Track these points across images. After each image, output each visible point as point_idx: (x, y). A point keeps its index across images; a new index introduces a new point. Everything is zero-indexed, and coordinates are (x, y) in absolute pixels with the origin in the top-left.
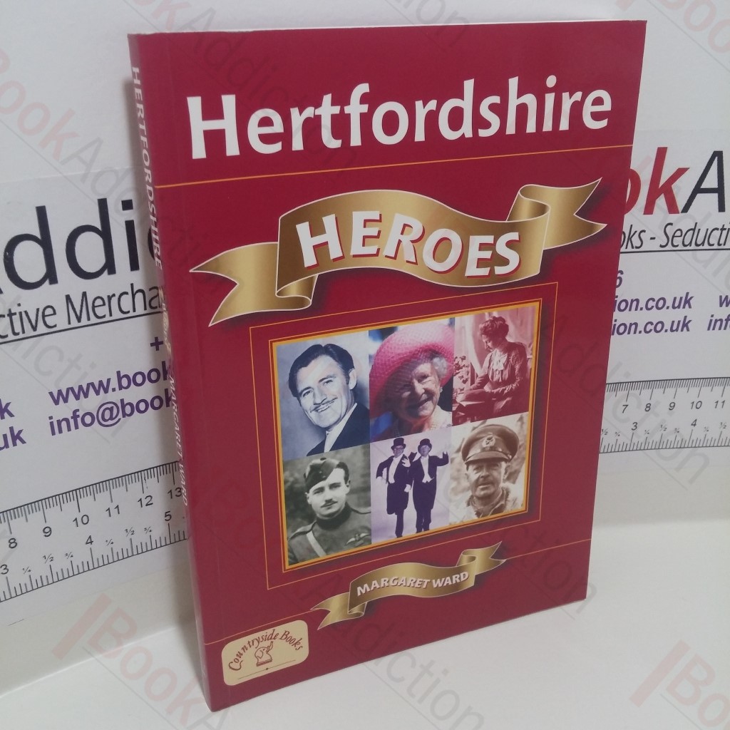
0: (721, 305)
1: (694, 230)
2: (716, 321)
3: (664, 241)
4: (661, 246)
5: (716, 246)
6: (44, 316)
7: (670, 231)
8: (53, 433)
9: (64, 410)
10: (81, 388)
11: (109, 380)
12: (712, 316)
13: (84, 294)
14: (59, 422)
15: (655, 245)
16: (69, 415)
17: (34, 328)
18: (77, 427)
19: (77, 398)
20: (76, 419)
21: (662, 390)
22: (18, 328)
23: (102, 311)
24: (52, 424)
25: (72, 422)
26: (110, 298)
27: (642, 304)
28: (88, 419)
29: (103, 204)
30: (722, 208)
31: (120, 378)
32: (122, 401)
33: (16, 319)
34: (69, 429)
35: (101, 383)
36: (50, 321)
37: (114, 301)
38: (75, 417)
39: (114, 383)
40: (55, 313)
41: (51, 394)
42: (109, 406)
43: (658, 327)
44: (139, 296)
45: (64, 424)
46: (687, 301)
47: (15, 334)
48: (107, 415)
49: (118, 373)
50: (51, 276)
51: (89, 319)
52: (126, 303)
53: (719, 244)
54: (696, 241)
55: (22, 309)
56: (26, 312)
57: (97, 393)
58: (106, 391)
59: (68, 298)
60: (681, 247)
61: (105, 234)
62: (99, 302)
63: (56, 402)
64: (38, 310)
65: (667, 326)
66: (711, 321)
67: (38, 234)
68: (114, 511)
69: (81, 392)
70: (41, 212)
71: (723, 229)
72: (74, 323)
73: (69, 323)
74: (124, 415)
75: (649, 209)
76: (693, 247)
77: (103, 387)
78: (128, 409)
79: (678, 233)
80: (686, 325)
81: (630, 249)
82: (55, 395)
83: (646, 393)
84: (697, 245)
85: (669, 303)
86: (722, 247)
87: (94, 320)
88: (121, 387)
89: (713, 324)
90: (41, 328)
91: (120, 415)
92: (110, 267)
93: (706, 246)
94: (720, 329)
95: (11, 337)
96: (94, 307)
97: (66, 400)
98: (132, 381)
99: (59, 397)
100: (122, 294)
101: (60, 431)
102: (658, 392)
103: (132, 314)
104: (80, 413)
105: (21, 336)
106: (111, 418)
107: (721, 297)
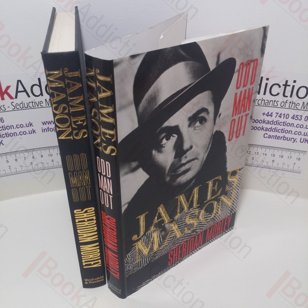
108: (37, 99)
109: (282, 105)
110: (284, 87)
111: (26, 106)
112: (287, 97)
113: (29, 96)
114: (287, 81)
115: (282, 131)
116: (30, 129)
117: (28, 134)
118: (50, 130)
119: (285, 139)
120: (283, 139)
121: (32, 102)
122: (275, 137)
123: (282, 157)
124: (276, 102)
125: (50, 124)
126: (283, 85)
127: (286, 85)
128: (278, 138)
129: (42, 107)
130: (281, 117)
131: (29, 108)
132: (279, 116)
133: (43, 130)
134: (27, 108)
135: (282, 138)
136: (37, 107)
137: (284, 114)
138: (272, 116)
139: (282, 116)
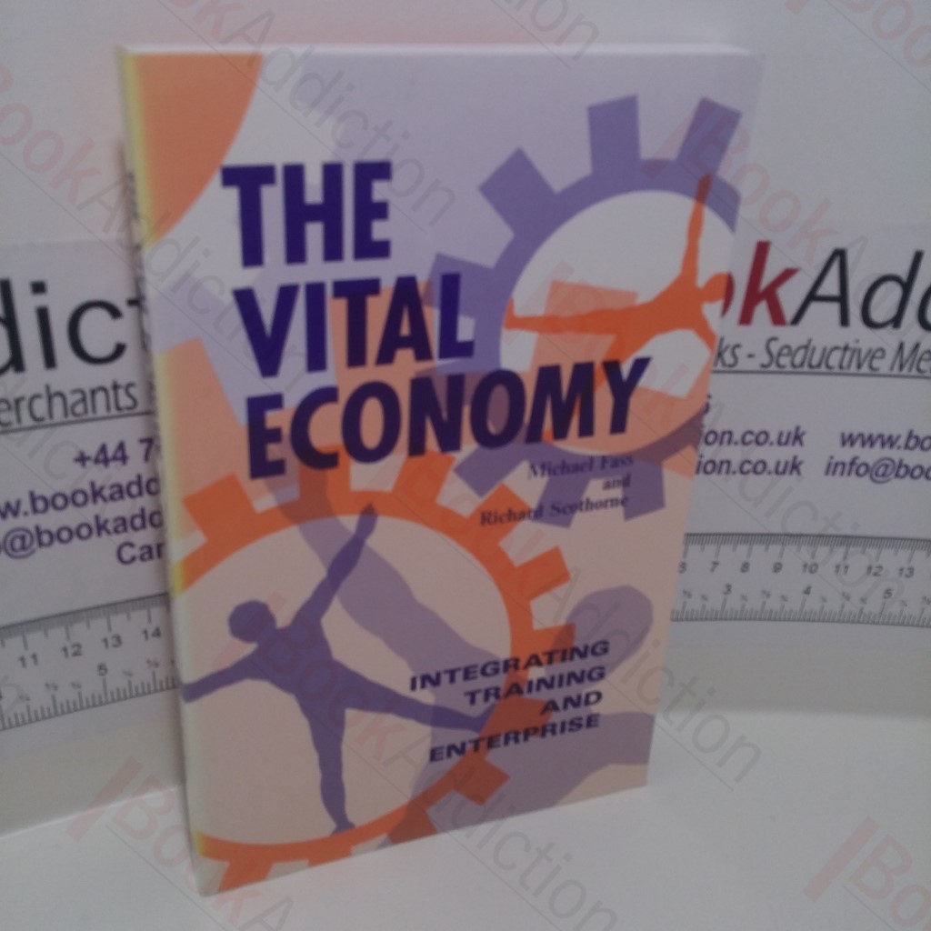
0: (844, 443)
1: (806, 347)
2: (837, 464)
3: (766, 359)
4: (763, 366)
5: (837, 370)
7: (775, 347)
11: (18, 503)
12: (832, 457)
15: (754, 364)
21: (763, 547)
26: (18, 401)
27: (737, 437)
30: (844, 321)
31: (33, 498)
32: (37, 528)
37: (24, 405)
39: (26, 506)
43: (759, 468)
44: (57, 401)
46: (797, 437)
48: (18, 544)
53: (841, 367)
54: (811, 363)
60: (789, 368)
65: (771, 466)
66: (829, 465)
68: (29, 661)
71: (846, 348)
75: (746, 318)
76: (806, 368)
78: (46, 538)
79: (785, 351)
80: (795, 466)
81: (720, 367)
83: (743, 549)
84: (811, 366)
85: (773, 437)
86: (845, 371)
88: (35, 510)
89: (832, 468)
91: (35, 545)
93: (823, 369)
94: (842, 474)
98: (50, 503)
102: (758, 549)
107: (843, 435)
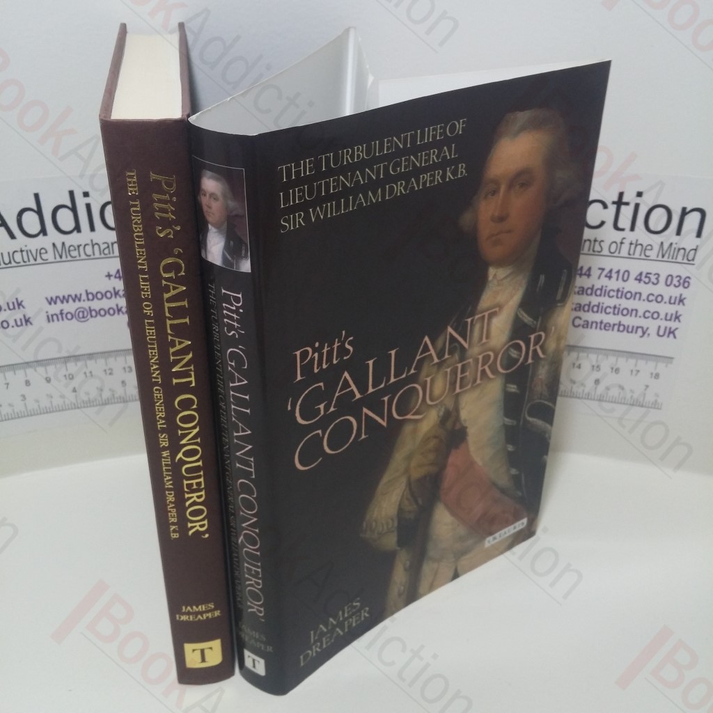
6: (40, 254)
8: (49, 321)
9: (55, 309)
10: (64, 297)
13: (63, 244)
14: (52, 316)
16: (58, 312)
17: (35, 260)
18: (63, 319)
19: (62, 302)
20: (62, 315)
22: (26, 259)
23: (74, 253)
24: (48, 316)
25: (60, 316)
28: (69, 316)
29: (71, 193)
33: (25, 253)
34: (58, 320)
35: (76, 296)
36: (44, 256)
38: (61, 314)
40: (46, 252)
41: (47, 299)
42: (82, 310)
45: (55, 317)
47: (24, 262)
49: (86, 291)
50: (43, 231)
51: (67, 257)
52: (89, 250)
55: (28, 248)
56: (30, 251)
57: (74, 301)
58: (80, 300)
59: (54, 245)
61: (74, 209)
62: (72, 248)
63: (50, 304)
64: (37, 250)
67: (35, 208)
69: (65, 299)
70: (37, 196)
72: (58, 259)
73: (55, 258)
74: (92, 316)
77: (77, 298)
82: (49, 299)
87: (69, 258)
90: (39, 260)
92: (78, 228)
95: (22, 263)
96: (69, 251)
97: (55, 303)
99: (51, 301)
100: (85, 245)
101: (53, 321)
103: (92, 257)
104: (65, 312)
105: (28, 263)
106: (83, 317)
108: (34, 244)
109: (612, 250)
110: (615, 206)
111: (7, 261)
112: (623, 230)
113: (12, 236)
114: (621, 195)
115: (614, 311)
116: (18, 315)
117: (13, 327)
118: (66, 316)
119: (621, 328)
120: (618, 330)
121: (22, 251)
122: (599, 325)
123: (617, 371)
124: (597, 244)
125: (65, 301)
126: (614, 203)
127: (620, 203)
128: (606, 326)
129: (46, 262)
130: (610, 277)
131: (13, 264)
132: (606, 276)
133: (50, 319)
134: (9, 265)
135: (616, 327)
136: (32, 261)
137: (618, 272)
138: (589, 276)
139: (614, 275)
